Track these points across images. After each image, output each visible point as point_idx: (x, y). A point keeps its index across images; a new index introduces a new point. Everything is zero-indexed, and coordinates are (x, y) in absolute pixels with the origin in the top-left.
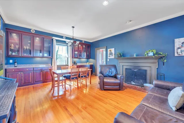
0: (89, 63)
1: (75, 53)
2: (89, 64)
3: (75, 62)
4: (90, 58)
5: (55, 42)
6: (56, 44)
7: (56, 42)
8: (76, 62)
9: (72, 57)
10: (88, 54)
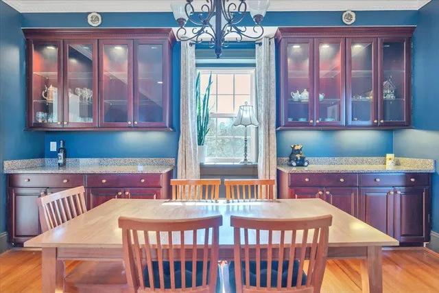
0: (402, 160)
1: (296, 96)
2: (397, 164)
3: (295, 152)
4: (408, 125)
5: (188, 54)
6: (198, 65)
7: (198, 56)
8: (298, 151)
9: (273, 125)
10: (390, 96)
